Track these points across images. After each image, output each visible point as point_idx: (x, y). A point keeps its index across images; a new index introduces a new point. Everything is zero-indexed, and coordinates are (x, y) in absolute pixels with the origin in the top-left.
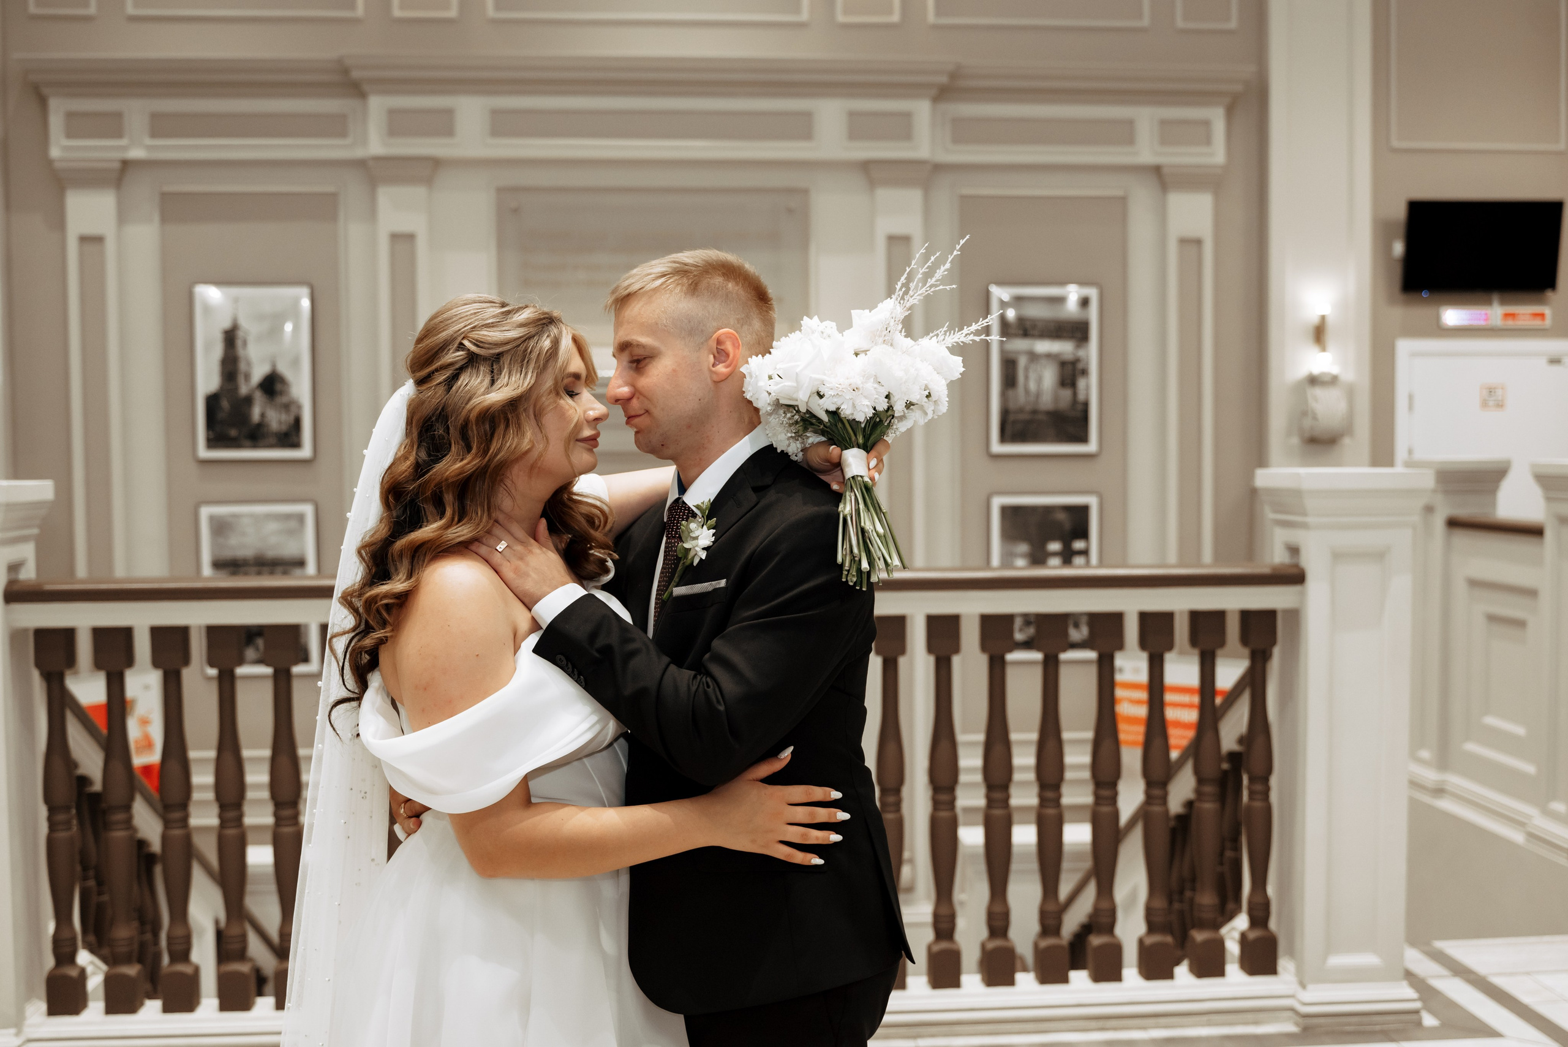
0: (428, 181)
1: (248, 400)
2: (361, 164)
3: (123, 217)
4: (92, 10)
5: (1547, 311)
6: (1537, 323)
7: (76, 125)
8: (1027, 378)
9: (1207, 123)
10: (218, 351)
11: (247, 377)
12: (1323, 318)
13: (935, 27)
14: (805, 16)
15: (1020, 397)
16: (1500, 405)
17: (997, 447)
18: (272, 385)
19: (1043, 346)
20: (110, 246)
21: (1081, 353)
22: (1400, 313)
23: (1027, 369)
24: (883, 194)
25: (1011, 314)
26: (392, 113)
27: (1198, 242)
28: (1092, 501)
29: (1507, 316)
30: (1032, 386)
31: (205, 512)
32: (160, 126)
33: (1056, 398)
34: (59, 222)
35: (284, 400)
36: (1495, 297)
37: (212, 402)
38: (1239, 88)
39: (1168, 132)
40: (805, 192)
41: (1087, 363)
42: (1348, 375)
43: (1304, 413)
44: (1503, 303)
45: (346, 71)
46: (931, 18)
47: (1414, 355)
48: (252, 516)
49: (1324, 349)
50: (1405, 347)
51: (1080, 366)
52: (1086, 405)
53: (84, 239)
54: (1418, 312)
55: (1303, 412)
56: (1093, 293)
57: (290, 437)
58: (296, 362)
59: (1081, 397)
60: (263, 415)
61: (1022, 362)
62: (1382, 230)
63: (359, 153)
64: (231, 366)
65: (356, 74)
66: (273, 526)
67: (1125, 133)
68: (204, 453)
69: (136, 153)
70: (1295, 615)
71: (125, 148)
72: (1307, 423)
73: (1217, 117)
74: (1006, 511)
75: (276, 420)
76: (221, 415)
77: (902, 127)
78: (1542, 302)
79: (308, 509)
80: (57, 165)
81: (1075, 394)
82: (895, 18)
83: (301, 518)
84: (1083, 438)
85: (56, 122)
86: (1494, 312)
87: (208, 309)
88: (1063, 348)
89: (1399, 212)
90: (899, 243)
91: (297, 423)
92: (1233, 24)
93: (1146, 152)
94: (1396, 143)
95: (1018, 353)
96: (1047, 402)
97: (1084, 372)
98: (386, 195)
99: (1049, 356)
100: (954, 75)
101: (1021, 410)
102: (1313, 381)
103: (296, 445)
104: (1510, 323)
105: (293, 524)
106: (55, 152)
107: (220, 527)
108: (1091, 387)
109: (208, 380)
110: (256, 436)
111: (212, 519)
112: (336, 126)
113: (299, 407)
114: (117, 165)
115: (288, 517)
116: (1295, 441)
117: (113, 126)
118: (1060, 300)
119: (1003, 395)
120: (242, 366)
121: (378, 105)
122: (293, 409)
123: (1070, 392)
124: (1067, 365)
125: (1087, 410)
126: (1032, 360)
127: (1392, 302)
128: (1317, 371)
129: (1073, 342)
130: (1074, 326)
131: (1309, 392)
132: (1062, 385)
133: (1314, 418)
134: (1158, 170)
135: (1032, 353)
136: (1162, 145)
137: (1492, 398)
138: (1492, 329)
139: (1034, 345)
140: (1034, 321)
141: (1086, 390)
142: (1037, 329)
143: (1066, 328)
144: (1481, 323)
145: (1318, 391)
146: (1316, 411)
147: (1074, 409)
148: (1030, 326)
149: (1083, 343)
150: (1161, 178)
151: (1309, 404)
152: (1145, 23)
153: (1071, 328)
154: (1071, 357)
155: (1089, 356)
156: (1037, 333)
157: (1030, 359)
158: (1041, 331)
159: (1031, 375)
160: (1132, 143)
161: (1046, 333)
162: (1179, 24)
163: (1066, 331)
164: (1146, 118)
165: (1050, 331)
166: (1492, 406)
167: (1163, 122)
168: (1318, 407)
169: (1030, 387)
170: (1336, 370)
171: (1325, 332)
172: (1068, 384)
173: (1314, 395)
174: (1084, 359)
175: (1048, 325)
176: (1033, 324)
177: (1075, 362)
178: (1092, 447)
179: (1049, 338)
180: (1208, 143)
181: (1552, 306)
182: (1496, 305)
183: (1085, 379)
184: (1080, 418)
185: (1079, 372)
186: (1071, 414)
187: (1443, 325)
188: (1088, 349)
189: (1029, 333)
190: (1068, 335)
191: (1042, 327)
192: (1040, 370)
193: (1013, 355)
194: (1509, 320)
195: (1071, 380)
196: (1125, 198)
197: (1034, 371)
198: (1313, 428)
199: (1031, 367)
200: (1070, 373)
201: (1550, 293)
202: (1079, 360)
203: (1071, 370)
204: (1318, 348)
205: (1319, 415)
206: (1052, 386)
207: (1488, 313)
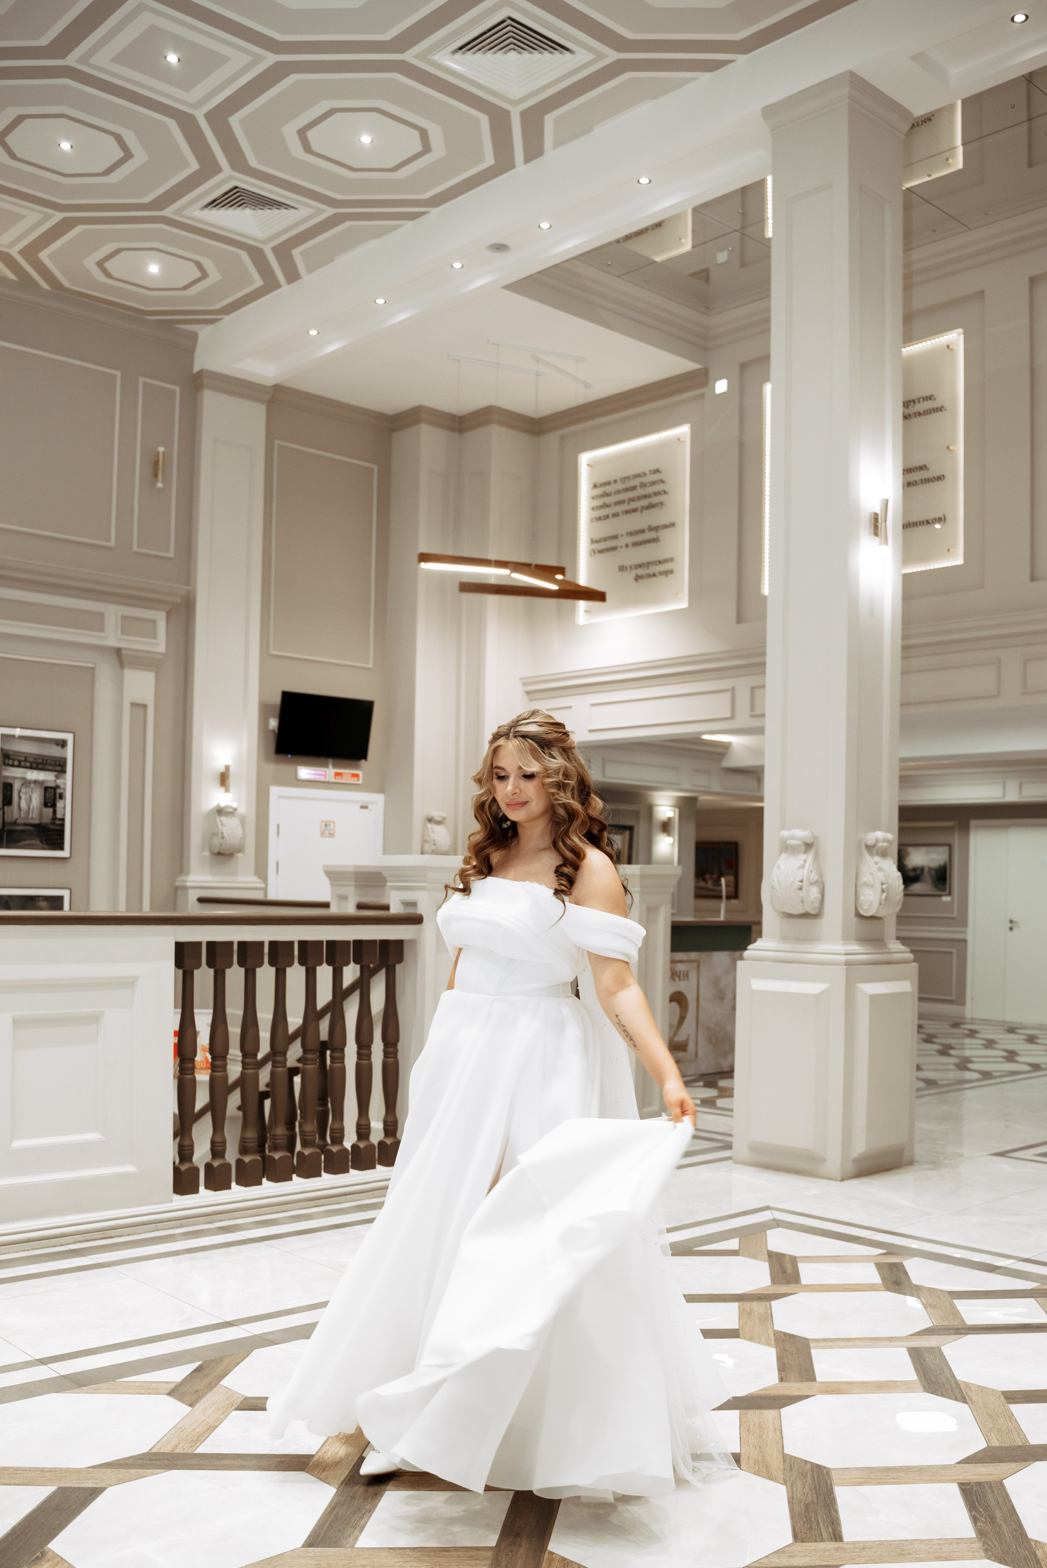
5: (360, 773)
6: (354, 781)
8: (20, 798)
9: (154, 622)
12: (227, 768)
15: (15, 813)
16: (332, 835)
19: (33, 775)
21: (59, 782)
22: (271, 768)
23: (20, 792)
27: (144, 706)
28: (66, 893)
29: (337, 774)
30: (24, 805)
33: (41, 816)
36: (330, 761)
38: (178, 600)
39: (128, 625)
41: (65, 789)
42: (242, 810)
43: (215, 834)
44: (334, 766)
47: (280, 797)
49: (227, 790)
50: (275, 791)
51: (58, 791)
52: (63, 820)
54: (284, 768)
55: (213, 833)
56: (69, 737)
59: (59, 816)
61: (17, 786)
62: (264, 710)
67: (97, 622)
72: (216, 841)
73: (160, 618)
78: (357, 767)
81: (55, 812)
84: (61, 847)
86: (328, 772)
88: (46, 777)
89: (277, 699)
92: (171, 554)
93: (112, 638)
94: (273, 652)
95: (15, 778)
96: (34, 817)
97: (61, 797)
99: (35, 782)
101: (15, 823)
102: (220, 811)
104: (338, 780)
108: (65, 808)
116: (207, 853)
119: (2, 809)
123: (51, 810)
124: (50, 790)
125: (63, 825)
126: (24, 786)
127: (267, 760)
128: (222, 805)
129: (55, 773)
130: (56, 761)
131: (218, 819)
132: (46, 805)
133: (223, 838)
134: (118, 651)
135: (24, 779)
136: (123, 633)
137: (327, 830)
138: (328, 782)
139: (25, 773)
140: (26, 755)
141: (62, 810)
142: (29, 762)
143: (49, 762)
144: (322, 778)
145: (223, 818)
146: (222, 833)
147: (54, 824)
148: (23, 759)
149: (62, 774)
150: (119, 656)
151: (218, 828)
152: (112, 543)
153: (53, 763)
154: (53, 785)
155: (65, 784)
156: (28, 764)
157: (23, 785)
158: (31, 763)
159: (23, 796)
160: (102, 630)
161: (34, 765)
162: (135, 549)
163: (50, 764)
164: (113, 613)
165: (38, 764)
166: (327, 835)
167: (124, 617)
168: (225, 830)
169: (22, 805)
170: (235, 805)
171: (228, 777)
172: (49, 805)
173: (221, 821)
174: (62, 787)
175: (37, 759)
176: (26, 757)
177: (55, 788)
178: (65, 853)
179: (36, 768)
180: (154, 636)
181: (363, 770)
182: (331, 767)
183: (61, 801)
184: (57, 830)
185: (58, 796)
186: (52, 827)
187: (299, 778)
188: (65, 779)
189: (23, 764)
190: (50, 768)
191: (32, 760)
192: (30, 793)
193: (10, 781)
194: (338, 777)
195: (52, 802)
196: (93, 669)
197: (26, 793)
198: (221, 845)
199: (23, 790)
200: (52, 796)
201: (363, 761)
202: (58, 787)
203: (52, 794)
204: (223, 789)
205: (226, 835)
206: (38, 805)
207: (326, 772)
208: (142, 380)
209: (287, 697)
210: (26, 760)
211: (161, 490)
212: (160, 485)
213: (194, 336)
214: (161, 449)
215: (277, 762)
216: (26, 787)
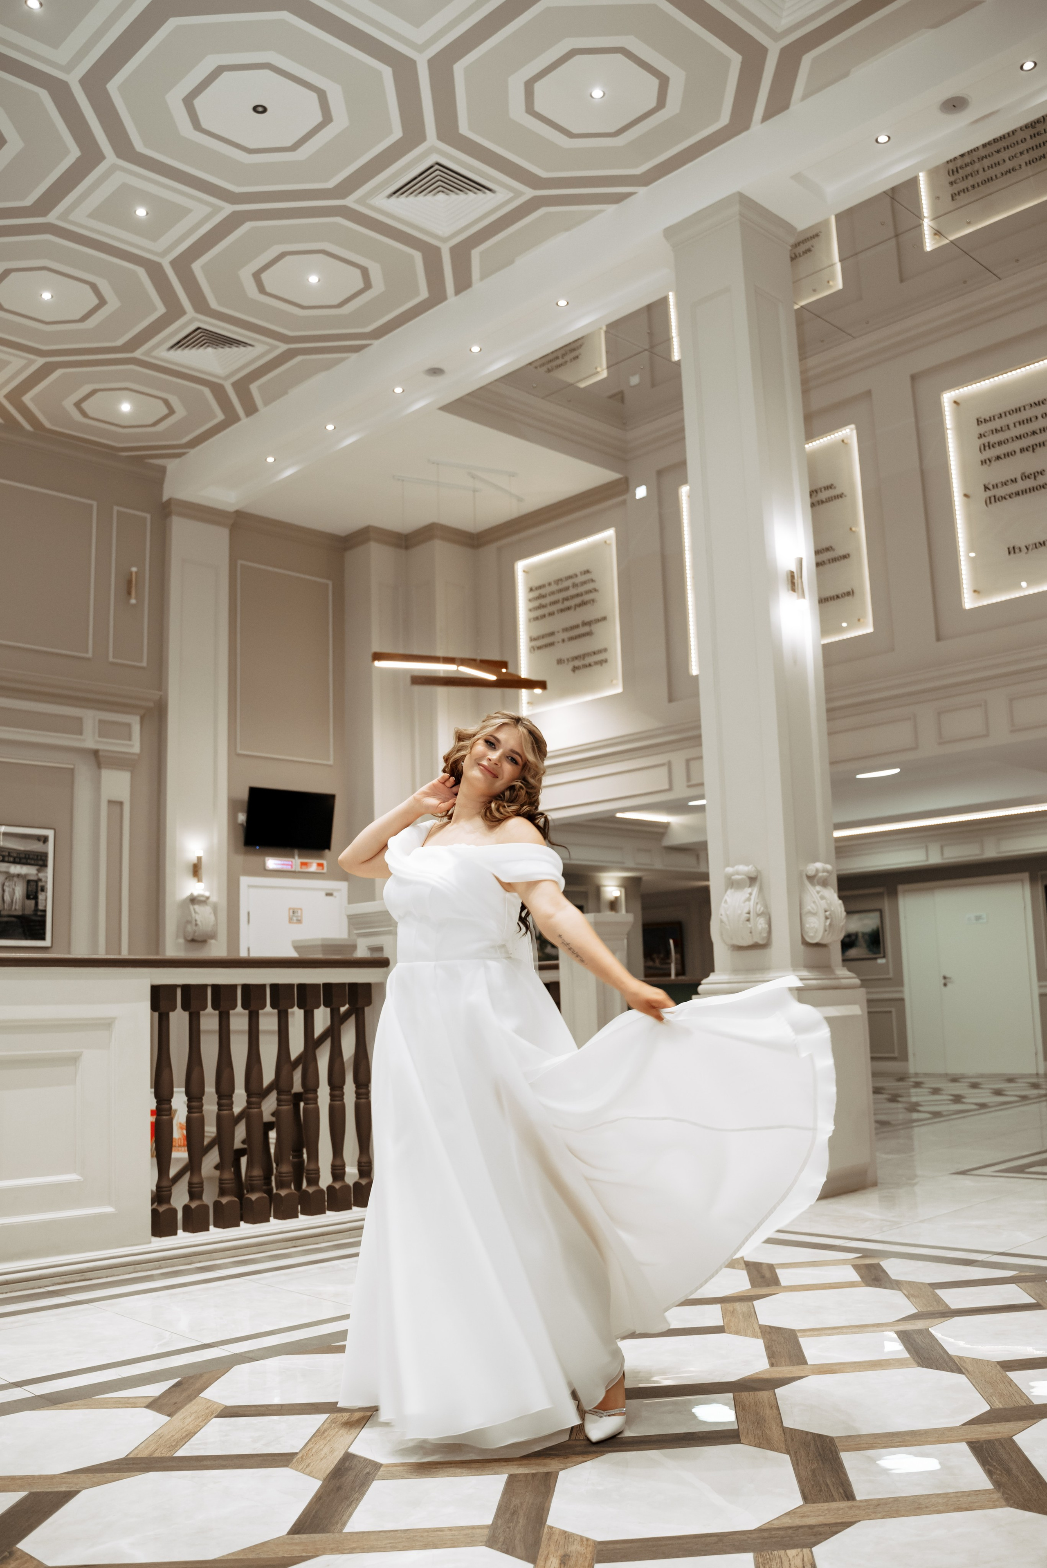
5: (324, 862)
6: (319, 870)
8: (4, 891)
9: (129, 725)
12: (199, 859)
16: (299, 921)
19: (15, 869)
21: (41, 875)
22: (240, 859)
27: (121, 804)
29: (302, 864)
30: (7, 898)
33: (23, 907)
36: (296, 852)
38: (151, 704)
39: (105, 729)
41: (46, 882)
42: (214, 899)
43: (189, 922)
44: (300, 856)
47: (250, 886)
49: (200, 880)
50: (245, 881)
51: (40, 884)
52: (45, 911)
54: (253, 859)
55: (187, 921)
56: (50, 834)
59: (41, 907)
61: (1, 879)
62: (233, 805)
67: (76, 727)
72: (190, 928)
73: (135, 721)
78: (321, 857)
81: (37, 904)
84: (43, 938)
86: (294, 862)
88: (29, 871)
89: (245, 795)
92: (144, 664)
93: (90, 741)
94: (239, 751)
96: (17, 909)
97: (43, 889)
99: (18, 876)
102: (193, 900)
104: (304, 869)
108: (47, 900)
116: (181, 941)
123: (33, 902)
124: (32, 883)
125: (44, 916)
126: (8, 880)
127: (237, 852)
128: (196, 893)
129: (37, 867)
130: (37, 856)
131: (191, 907)
132: (28, 897)
133: (196, 925)
134: (96, 753)
135: (7, 873)
136: (100, 736)
137: (295, 917)
138: (294, 872)
139: (9, 867)
140: (10, 851)
141: (44, 902)
142: (11, 856)
143: (31, 857)
144: (288, 868)
145: (196, 907)
146: (196, 920)
147: (36, 915)
148: (7, 854)
149: (43, 868)
150: (97, 758)
151: (191, 915)
152: (90, 655)
153: (35, 857)
154: (35, 878)
155: (47, 877)
156: (11, 859)
157: (6, 878)
158: (15, 858)
159: (7, 889)
160: (80, 733)
161: (17, 860)
162: (111, 659)
163: (32, 859)
164: (90, 718)
165: (20, 858)
166: (295, 921)
167: (100, 721)
168: (198, 917)
169: (5, 898)
170: (207, 894)
171: (201, 868)
172: (32, 897)
173: (194, 909)
174: (43, 880)
175: (19, 854)
176: (9, 853)
177: (37, 882)
178: (47, 943)
179: (19, 863)
180: (130, 739)
181: (327, 860)
182: (296, 857)
183: (43, 893)
184: (39, 921)
185: (39, 888)
186: (34, 918)
187: (267, 868)
188: (46, 872)
189: (6, 859)
190: (33, 862)
191: (15, 855)
192: (14, 887)
194: (303, 867)
195: (34, 894)
196: (72, 770)
197: (9, 886)
198: (195, 932)
199: (7, 884)
200: (34, 890)
201: (327, 851)
202: (40, 880)
203: (35, 887)
204: (195, 880)
205: (199, 922)
206: (21, 898)
207: (292, 862)
208: (116, 509)
209: (254, 792)
210: (9, 855)
211: (134, 606)
212: (133, 601)
213: (163, 470)
214: (134, 569)
215: (246, 853)
216: (9, 880)
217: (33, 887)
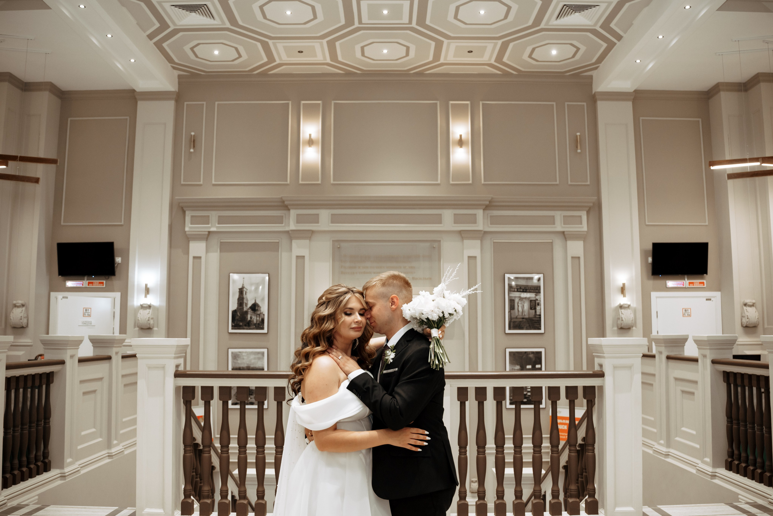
0: (310, 238)
1: (246, 313)
2: (287, 232)
3: (207, 251)
4: (201, 183)
5: (705, 281)
6: (701, 286)
7: (194, 221)
8: (518, 306)
9: (580, 217)
10: (237, 296)
11: (246, 304)
12: (624, 284)
13: (484, 184)
14: (439, 182)
15: (515, 313)
16: (689, 315)
17: (508, 331)
18: (255, 307)
19: (524, 295)
20: (203, 260)
21: (537, 297)
22: (651, 283)
23: (518, 303)
24: (466, 242)
25: (513, 283)
26: (298, 215)
27: (579, 258)
28: (543, 350)
29: (690, 283)
30: (520, 309)
31: (230, 351)
32: (222, 220)
33: (529, 313)
34: (187, 253)
35: (259, 313)
36: (686, 276)
37: (234, 313)
38: (592, 204)
39: (567, 220)
40: (440, 241)
41: (540, 301)
42: (633, 305)
43: (619, 319)
44: (688, 279)
45: (283, 202)
46: (483, 182)
47: (657, 297)
48: (246, 352)
49: (624, 296)
50: (654, 295)
51: (537, 302)
52: (540, 315)
53: (194, 257)
54: (659, 282)
55: (618, 318)
56: (541, 276)
57: (260, 325)
58: (263, 299)
59: (538, 313)
60: (251, 318)
61: (517, 300)
62: (644, 253)
63: (287, 229)
64: (241, 301)
65: (286, 203)
66: (252, 357)
67: (551, 221)
68: (231, 331)
69: (213, 229)
70: (601, 388)
71: (210, 227)
72: (619, 322)
73: (584, 215)
74: (510, 353)
75: (255, 319)
76: (237, 318)
77: (473, 220)
78: (703, 278)
79: (265, 351)
80: (187, 233)
81: (536, 312)
82: (470, 182)
83: (263, 354)
84: (539, 329)
85: (188, 219)
86: (686, 282)
87: (234, 281)
88: (531, 295)
89: (650, 247)
90: (472, 258)
91: (263, 320)
92: (588, 183)
93: (559, 227)
94: (647, 223)
95: (515, 297)
96: (526, 315)
97: (539, 304)
98: (295, 243)
99: (525, 298)
100: (490, 202)
101: (516, 318)
102: (621, 307)
103: (263, 328)
104: (691, 286)
105: (260, 356)
106: (187, 229)
107: (235, 356)
108: (541, 309)
109: (233, 305)
110: (248, 325)
111: (232, 353)
112: (279, 220)
113: (264, 315)
114: (207, 233)
115: (258, 353)
116: (616, 328)
117: (206, 220)
118: (532, 279)
119: (510, 312)
120: (245, 301)
121: (293, 213)
122: (262, 315)
123: (534, 311)
124: (533, 302)
125: (540, 318)
126: (520, 300)
127: (649, 279)
128: (622, 303)
129: (535, 293)
130: (535, 288)
131: (620, 311)
132: (531, 309)
133: (622, 320)
134: (563, 233)
135: (520, 297)
136: (564, 224)
137: (686, 313)
138: (685, 288)
139: (521, 294)
140: (521, 286)
141: (539, 310)
142: (521, 289)
143: (532, 288)
144: (682, 286)
145: (623, 311)
146: (622, 318)
147: (535, 317)
148: (519, 288)
149: (538, 294)
150: (565, 236)
151: (620, 315)
152: (558, 182)
153: (534, 289)
154: (534, 299)
155: (540, 298)
157: (519, 300)
158: (523, 289)
159: (520, 305)
160: (554, 224)
161: (525, 290)
162: (569, 183)
163: (532, 289)
164: (558, 215)
165: (526, 290)
166: (687, 315)
167: (565, 217)
168: (623, 316)
169: (519, 309)
170: (629, 303)
171: (625, 289)
172: (533, 308)
173: (621, 312)
174: (538, 300)
175: (525, 287)
176: (520, 287)
177: (535, 300)
178: (542, 331)
179: (526, 292)
180: (581, 224)
181: (706, 280)
182: (686, 279)
183: (539, 306)
184: (538, 320)
185: (537, 304)
186: (534, 319)
187: (667, 287)
188: (540, 296)
189: (519, 290)
190: (533, 291)
191: (523, 288)
192: (523, 304)
193: (513, 298)
194: (691, 285)
195: (534, 307)
196: (552, 243)
197: (521, 304)
198: (622, 324)
199: (520, 302)
200: (534, 304)
201: (705, 275)
203: (534, 303)
204: (622, 295)
205: (623, 319)
206: (527, 309)
207: (683, 282)
208: (566, 103)
209: (655, 245)
210: (520, 288)
211: (580, 153)
212: (579, 151)
213: (591, 77)
214: (578, 134)
215: (654, 279)
216: (521, 301)
217: (533, 303)
